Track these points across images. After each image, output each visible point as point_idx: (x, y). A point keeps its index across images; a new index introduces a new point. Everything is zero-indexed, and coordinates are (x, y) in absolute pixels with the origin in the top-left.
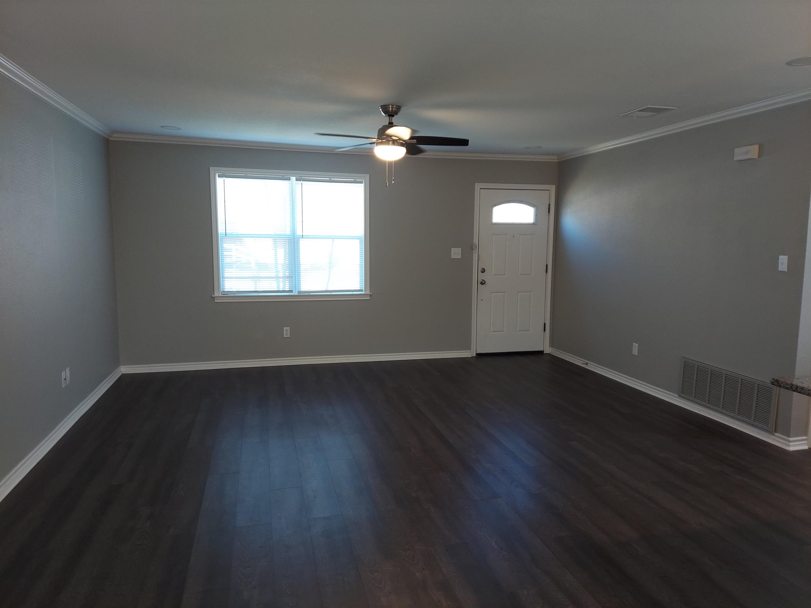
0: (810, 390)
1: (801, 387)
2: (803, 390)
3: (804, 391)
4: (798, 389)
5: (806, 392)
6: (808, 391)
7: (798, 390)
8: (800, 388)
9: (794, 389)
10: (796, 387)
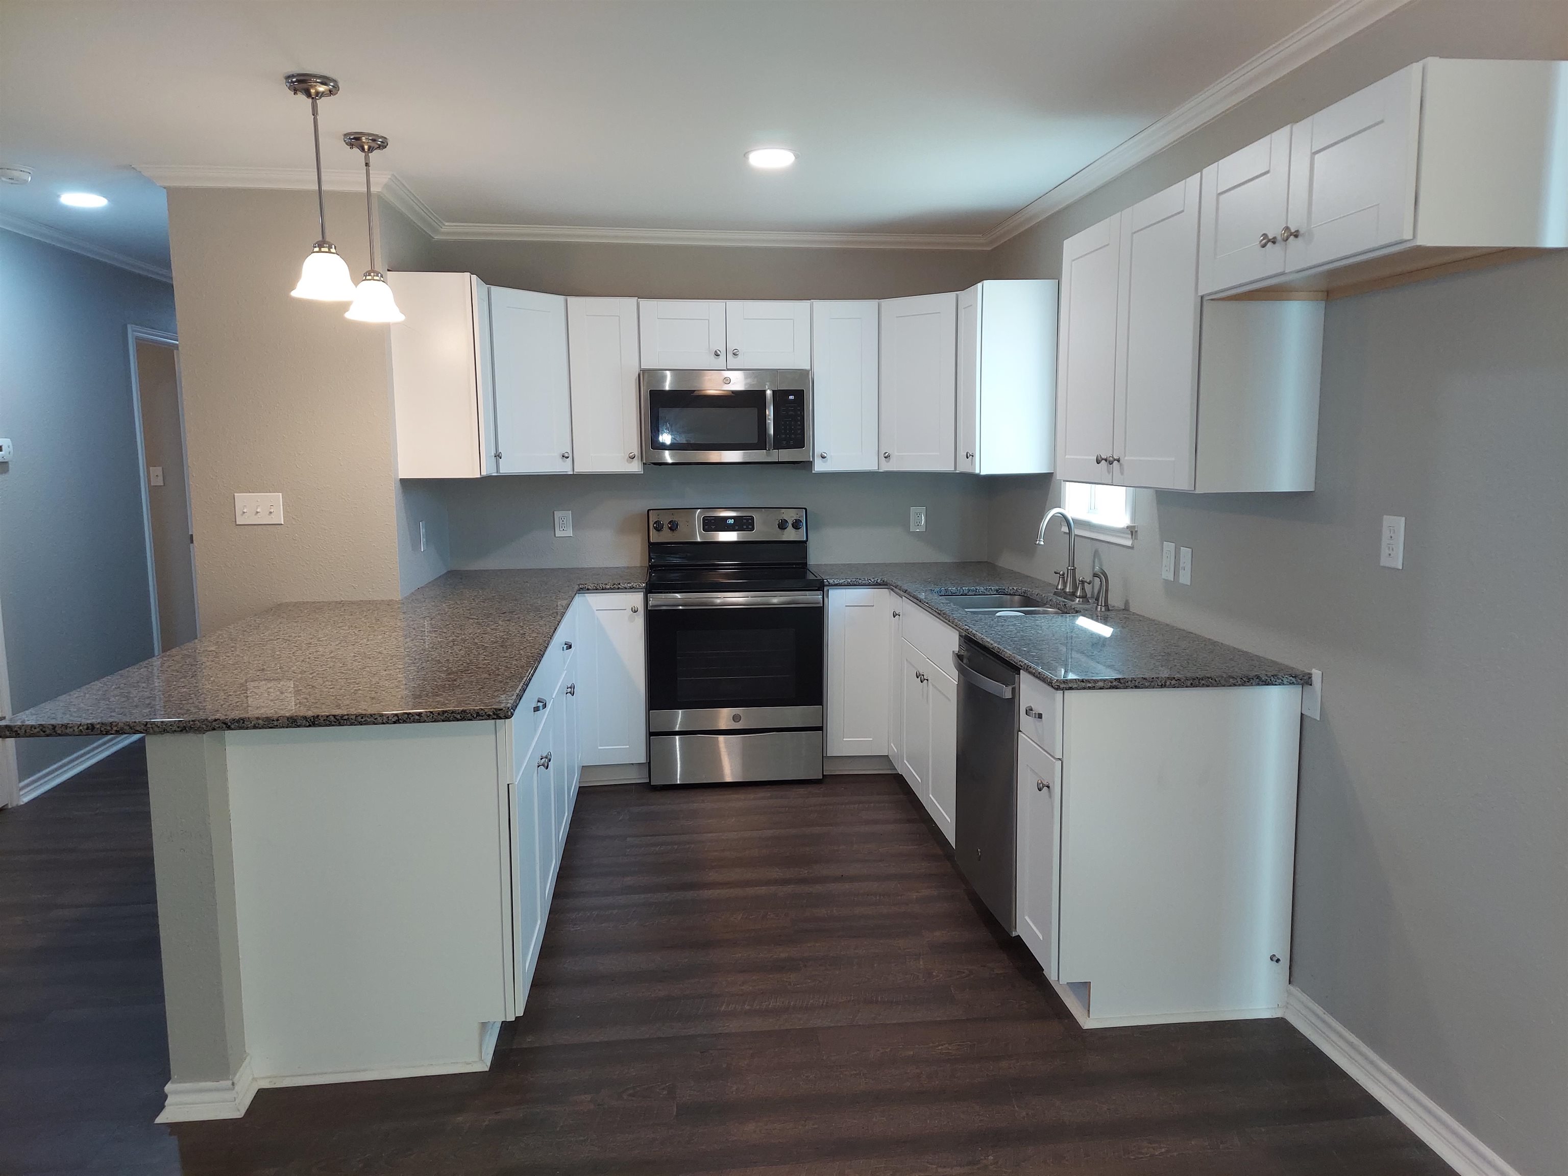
0: (81, 724)
1: (62, 725)
2: (68, 729)
3: (71, 730)
4: (56, 729)
5: (76, 731)
6: (78, 728)
7: (58, 732)
8: (61, 727)
9: (48, 732)
10: (51, 727)
